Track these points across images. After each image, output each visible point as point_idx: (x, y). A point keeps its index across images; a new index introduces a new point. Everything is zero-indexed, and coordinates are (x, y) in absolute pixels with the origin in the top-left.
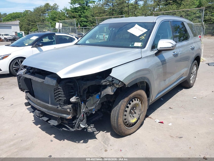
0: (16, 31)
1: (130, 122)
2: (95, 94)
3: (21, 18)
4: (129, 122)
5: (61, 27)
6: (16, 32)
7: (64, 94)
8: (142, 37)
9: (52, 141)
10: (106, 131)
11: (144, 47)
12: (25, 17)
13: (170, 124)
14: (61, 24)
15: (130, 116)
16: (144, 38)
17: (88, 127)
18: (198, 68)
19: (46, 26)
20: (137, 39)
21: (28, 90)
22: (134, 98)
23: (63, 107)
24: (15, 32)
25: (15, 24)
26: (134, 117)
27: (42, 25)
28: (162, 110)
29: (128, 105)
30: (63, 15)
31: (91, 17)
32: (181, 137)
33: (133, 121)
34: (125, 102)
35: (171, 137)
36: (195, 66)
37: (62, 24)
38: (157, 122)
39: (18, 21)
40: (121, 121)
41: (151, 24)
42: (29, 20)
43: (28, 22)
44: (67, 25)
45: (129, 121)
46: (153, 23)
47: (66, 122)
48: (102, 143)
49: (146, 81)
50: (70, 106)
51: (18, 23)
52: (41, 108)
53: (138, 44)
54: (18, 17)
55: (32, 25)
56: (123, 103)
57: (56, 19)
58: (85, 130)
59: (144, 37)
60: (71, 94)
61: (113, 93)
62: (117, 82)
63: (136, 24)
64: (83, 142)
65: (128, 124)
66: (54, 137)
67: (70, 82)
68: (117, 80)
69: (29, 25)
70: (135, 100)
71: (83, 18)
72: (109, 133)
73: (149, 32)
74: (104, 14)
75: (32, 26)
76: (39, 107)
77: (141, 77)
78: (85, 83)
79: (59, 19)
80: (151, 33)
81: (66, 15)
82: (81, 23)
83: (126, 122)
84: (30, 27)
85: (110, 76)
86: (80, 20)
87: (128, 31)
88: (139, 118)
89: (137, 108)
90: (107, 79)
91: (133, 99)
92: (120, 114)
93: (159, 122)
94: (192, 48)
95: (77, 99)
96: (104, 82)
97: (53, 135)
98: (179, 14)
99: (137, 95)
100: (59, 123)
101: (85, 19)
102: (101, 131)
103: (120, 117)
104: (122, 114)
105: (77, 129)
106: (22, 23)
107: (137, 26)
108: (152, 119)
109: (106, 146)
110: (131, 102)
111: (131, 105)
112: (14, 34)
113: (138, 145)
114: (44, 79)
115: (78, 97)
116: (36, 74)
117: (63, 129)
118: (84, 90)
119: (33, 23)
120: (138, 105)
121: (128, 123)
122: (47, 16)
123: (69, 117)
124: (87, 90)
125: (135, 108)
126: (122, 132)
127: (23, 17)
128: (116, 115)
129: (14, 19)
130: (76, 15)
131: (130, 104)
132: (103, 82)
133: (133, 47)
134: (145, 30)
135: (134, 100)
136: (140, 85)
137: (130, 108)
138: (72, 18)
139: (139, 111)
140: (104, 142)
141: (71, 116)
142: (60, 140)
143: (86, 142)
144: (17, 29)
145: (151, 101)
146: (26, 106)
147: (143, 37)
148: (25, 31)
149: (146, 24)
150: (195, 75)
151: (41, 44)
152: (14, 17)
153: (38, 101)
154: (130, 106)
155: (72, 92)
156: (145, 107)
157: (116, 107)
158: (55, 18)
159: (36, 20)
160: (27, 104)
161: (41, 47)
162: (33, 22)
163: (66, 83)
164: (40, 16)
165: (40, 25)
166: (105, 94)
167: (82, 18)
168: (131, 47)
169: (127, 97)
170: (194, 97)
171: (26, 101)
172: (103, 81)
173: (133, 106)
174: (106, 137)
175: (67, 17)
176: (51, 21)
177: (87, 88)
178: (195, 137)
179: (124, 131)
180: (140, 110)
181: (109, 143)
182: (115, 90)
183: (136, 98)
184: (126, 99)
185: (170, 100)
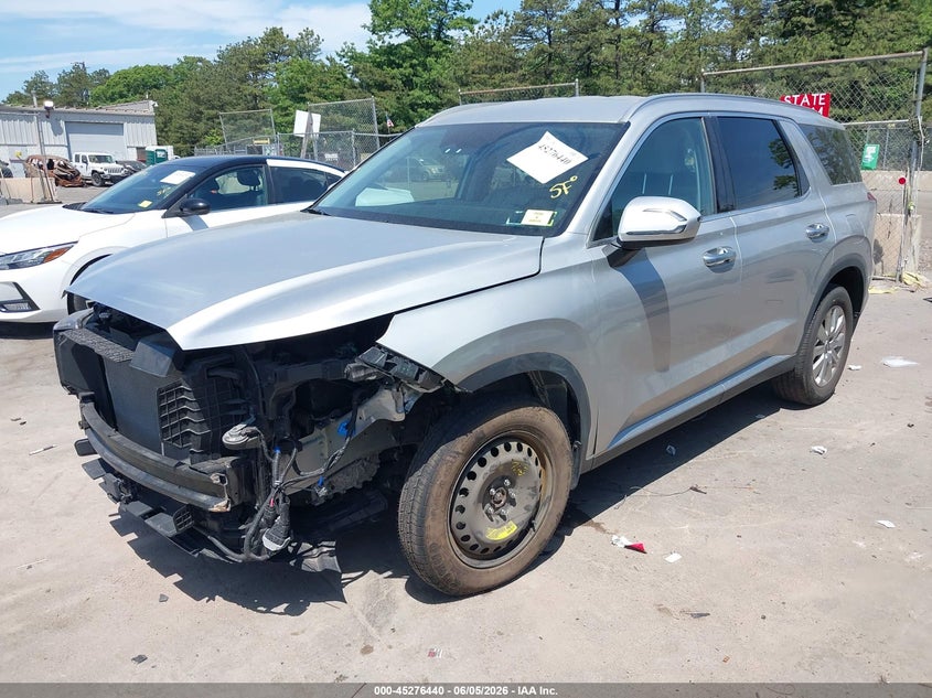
0: (141, 145)
1: (482, 539)
2: (337, 417)
3: (165, 91)
4: (477, 539)
5: (316, 128)
6: (140, 150)
7: (202, 412)
8: (561, 187)
9: (163, 599)
10: (390, 573)
11: (559, 227)
12: (181, 85)
13: (673, 558)
14: (317, 118)
15: (488, 514)
16: (566, 192)
17: (311, 549)
18: (856, 319)
19: (266, 121)
20: (538, 194)
21: (86, 391)
22: (505, 438)
23: (199, 466)
24: (137, 148)
25: (138, 113)
26: (504, 518)
27: (249, 118)
28: (656, 494)
29: (476, 468)
30: (338, 79)
31: (453, 88)
32: (701, 615)
33: (502, 533)
34: (458, 453)
35: (660, 610)
36: (838, 310)
37: (319, 116)
38: (620, 546)
39: (152, 102)
40: (436, 528)
41: (607, 130)
42: (197, 100)
43: (194, 105)
44: (352, 120)
45: (479, 535)
46: (618, 125)
47: (214, 525)
48: (362, 618)
49: (557, 369)
50: (226, 462)
51: (152, 109)
52: (124, 464)
53: (540, 217)
54: (155, 87)
55: (208, 120)
56: (445, 459)
57: (307, 95)
58: (292, 563)
59: (567, 185)
60: (233, 413)
61: (400, 417)
62: (411, 372)
63: (547, 134)
64: (287, 612)
65: (476, 546)
66: (176, 584)
67: (229, 366)
68: (410, 365)
69: (197, 120)
70: (508, 448)
71: (421, 89)
72: (402, 582)
73: (593, 166)
74: (511, 74)
75: (210, 123)
76: (120, 461)
77: (528, 355)
78: (279, 370)
79: (320, 95)
80: (599, 168)
81: (349, 76)
82: (411, 112)
83: (467, 538)
84: (201, 126)
85: (380, 347)
86: (407, 100)
87: (508, 160)
88: (530, 525)
89: (519, 482)
90: (366, 359)
91: (499, 441)
92: (432, 501)
93: (626, 547)
94: (816, 233)
95: (250, 435)
96: (358, 369)
97: (177, 578)
98: (842, 75)
99: (518, 426)
100: (181, 526)
101: (431, 96)
102: (371, 572)
103: (434, 514)
104: (441, 502)
105: (253, 555)
106: (167, 111)
107: (548, 139)
108: (604, 531)
109: (373, 631)
110: (488, 456)
111: (487, 468)
112: (133, 156)
113: (508, 635)
114: (134, 350)
115: (254, 428)
116: (111, 329)
117: (205, 551)
118: (282, 401)
119: (214, 112)
120: (522, 468)
121: (476, 542)
122: (271, 81)
123: (220, 506)
124: (294, 401)
125: (507, 482)
126: (447, 580)
127: (173, 86)
128: (417, 506)
129: (138, 95)
130: (393, 78)
131: (483, 463)
132: (354, 371)
133: (515, 227)
134: (579, 158)
135: (501, 447)
136: (546, 387)
137: (480, 480)
138: (374, 90)
139: (530, 494)
140: (368, 616)
141: (225, 502)
142: (198, 598)
143: (296, 609)
144: (146, 136)
145: (589, 456)
146: (82, 454)
147: (565, 188)
148: (178, 145)
149: (586, 131)
150: (837, 350)
151: (201, 204)
152: (138, 84)
153: (115, 438)
154: (482, 473)
155: (237, 407)
156: (558, 478)
157: (418, 473)
158: (302, 89)
159: (226, 98)
160: (83, 448)
161: (203, 217)
162: (213, 108)
163: (208, 370)
164: (243, 80)
165: (243, 117)
166: (373, 420)
167: (417, 93)
168: (509, 226)
169: (465, 434)
170: (816, 448)
171: (82, 435)
172: (352, 365)
173: (497, 470)
174: (384, 598)
175: (356, 88)
176: (288, 103)
177: (294, 393)
178: (764, 618)
179: (453, 576)
180: (534, 489)
181: (388, 621)
182: (412, 403)
183: (513, 438)
184: (462, 444)
185: (706, 453)
